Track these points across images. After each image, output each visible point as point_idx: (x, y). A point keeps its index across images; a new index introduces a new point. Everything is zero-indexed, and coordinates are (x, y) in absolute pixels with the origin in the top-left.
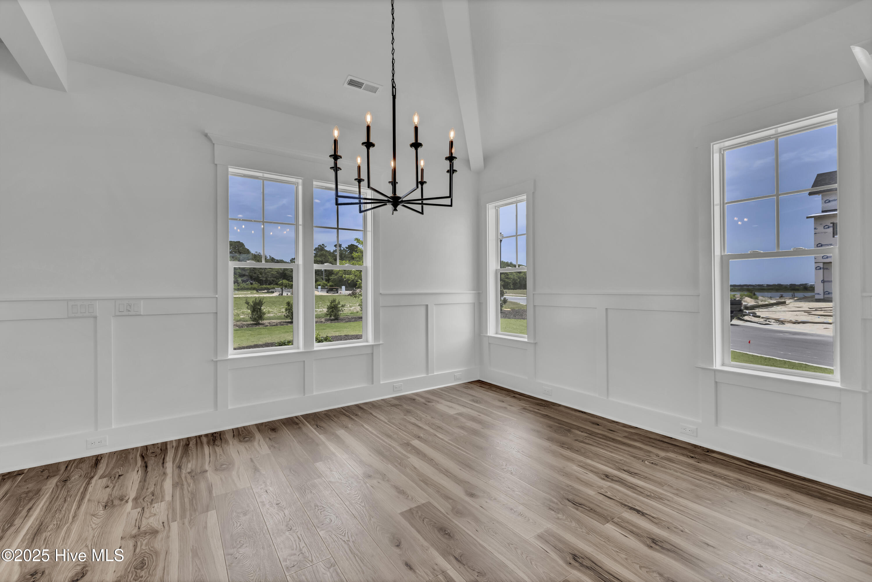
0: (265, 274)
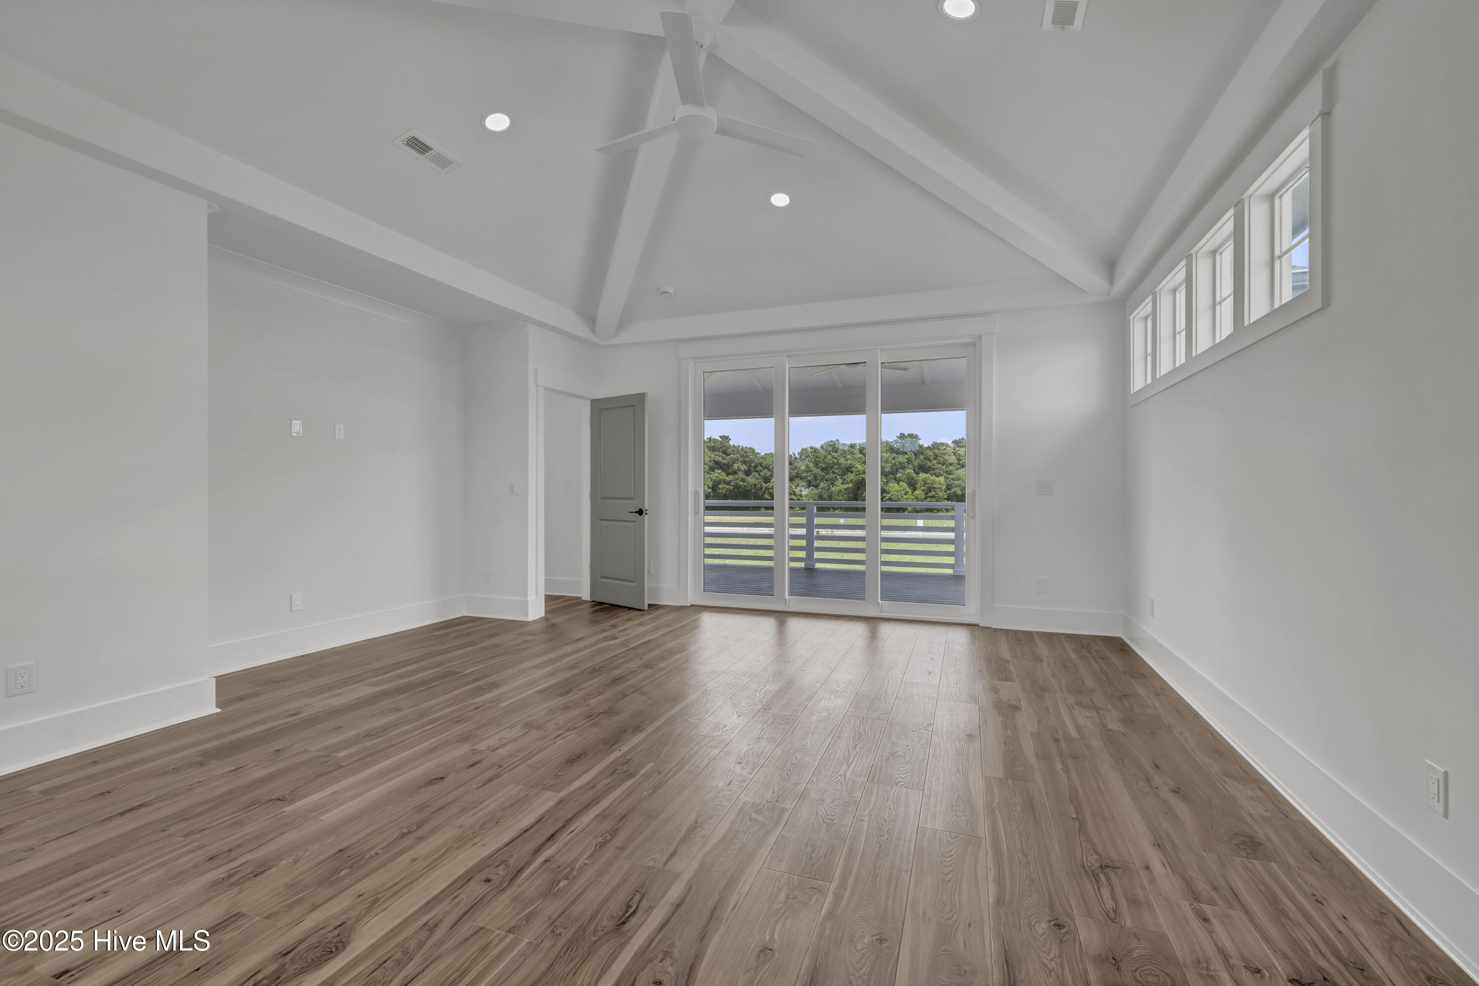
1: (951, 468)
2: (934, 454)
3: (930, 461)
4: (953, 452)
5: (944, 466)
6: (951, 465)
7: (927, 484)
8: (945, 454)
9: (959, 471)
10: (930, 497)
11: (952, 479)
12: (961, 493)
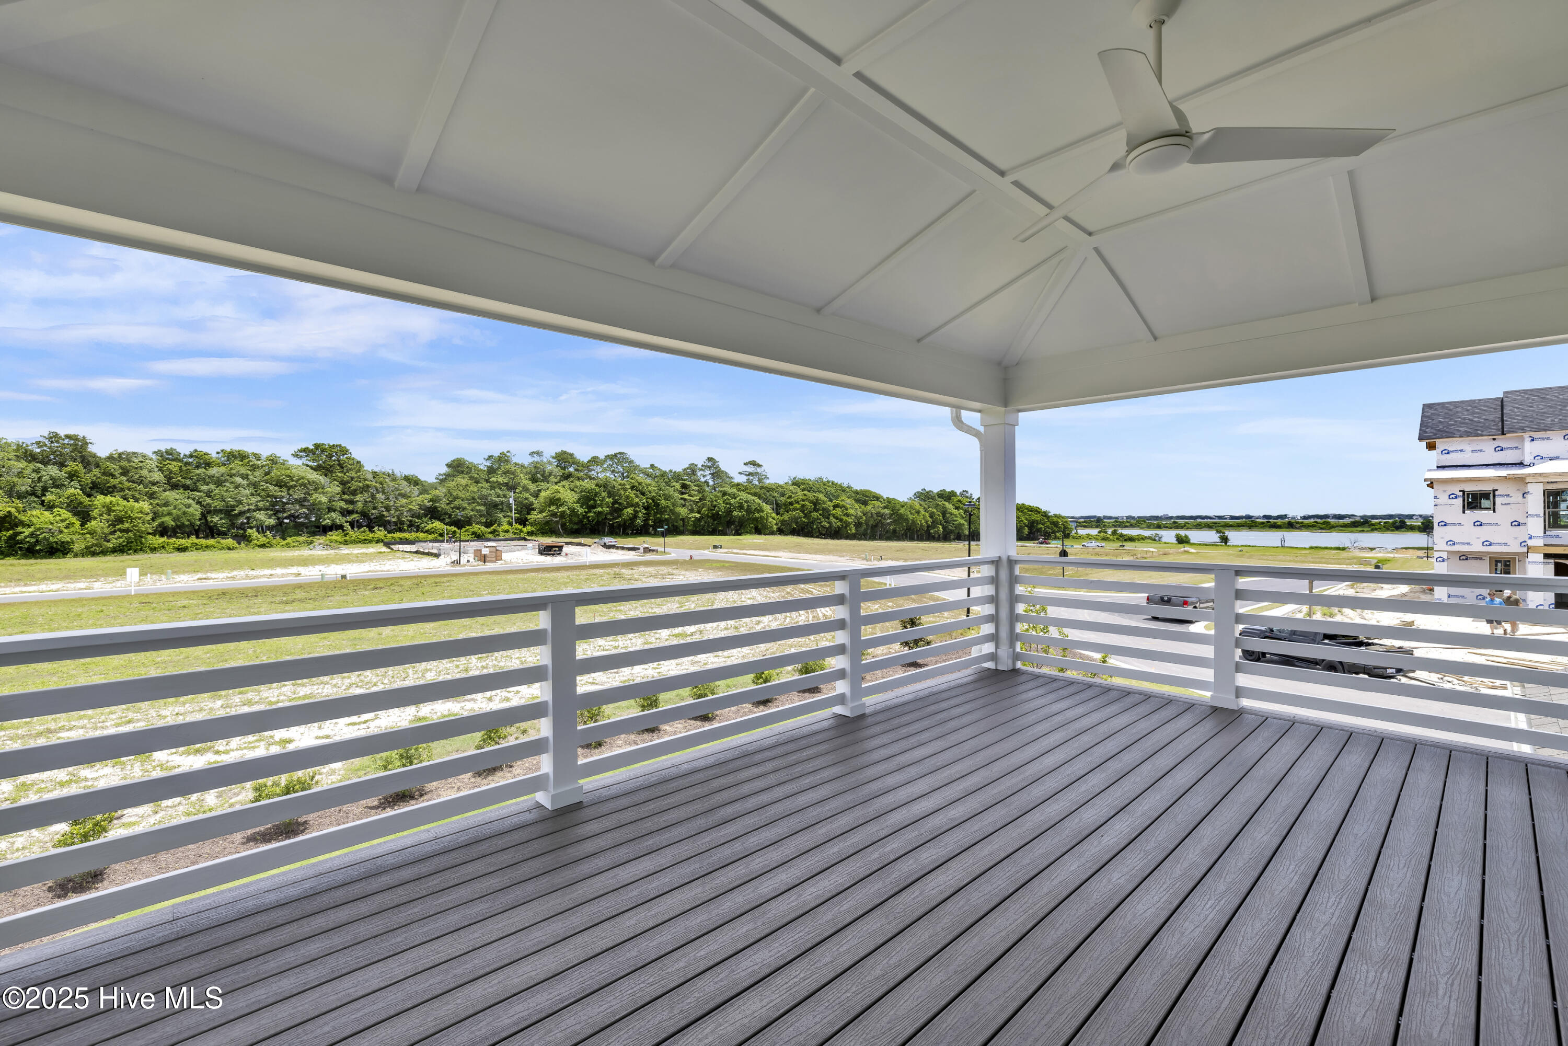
0: (397, 509)
1: (155, 488)
2: (121, 467)
3: (113, 476)
4: (157, 467)
5: (141, 486)
6: (154, 484)
7: (114, 511)
8: (141, 468)
9: (167, 493)
10: (121, 531)
11: (158, 504)
12: (173, 524)
